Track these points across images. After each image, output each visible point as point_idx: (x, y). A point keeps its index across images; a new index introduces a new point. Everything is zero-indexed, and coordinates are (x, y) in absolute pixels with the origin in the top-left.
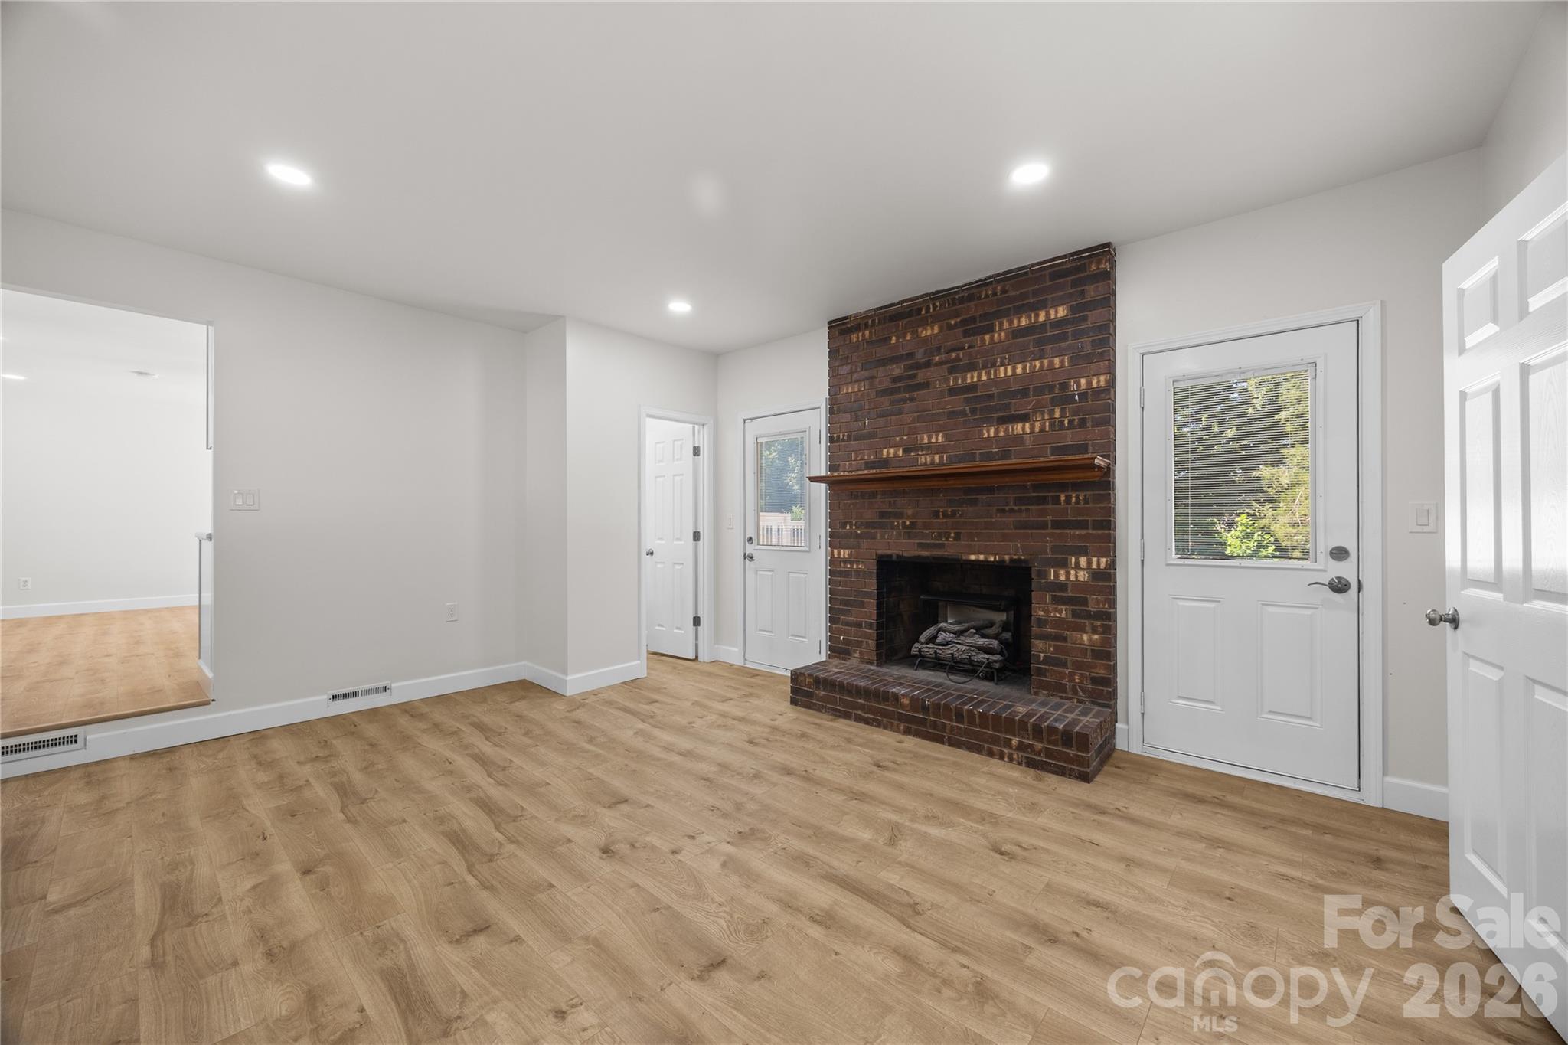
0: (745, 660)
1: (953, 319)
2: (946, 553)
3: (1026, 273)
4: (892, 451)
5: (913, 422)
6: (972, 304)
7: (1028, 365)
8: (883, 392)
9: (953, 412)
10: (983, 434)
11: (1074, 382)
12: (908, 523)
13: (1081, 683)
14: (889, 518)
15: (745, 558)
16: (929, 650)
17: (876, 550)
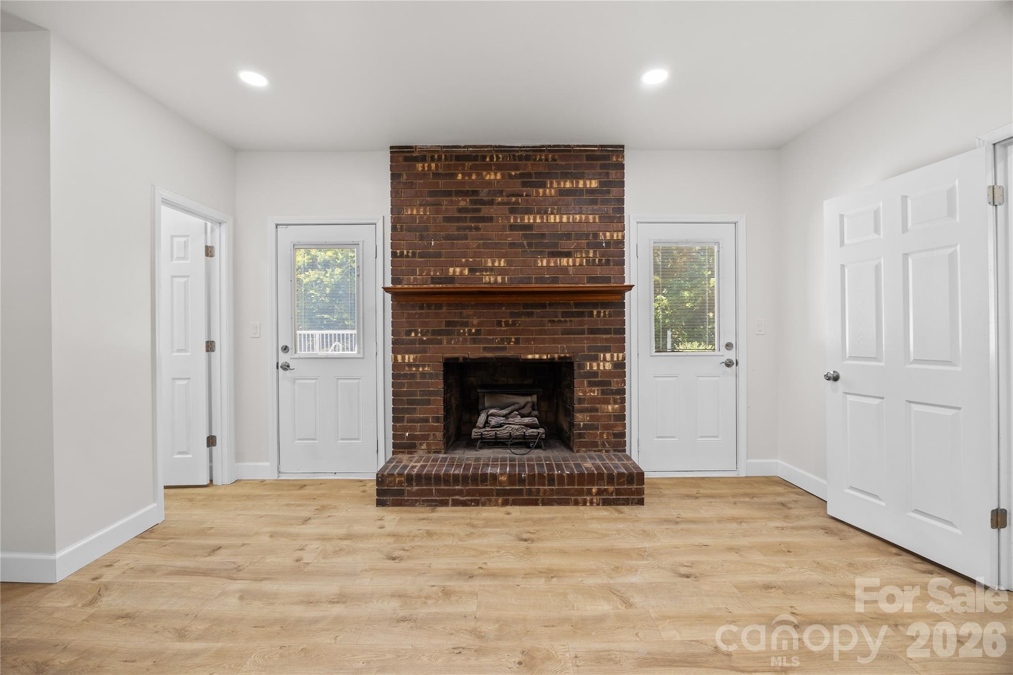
0: (279, 472)
1: (513, 170)
2: (507, 354)
3: (570, 151)
4: (458, 270)
5: (478, 247)
6: (529, 163)
7: (571, 217)
8: (448, 219)
9: (514, 244)
10: (538, 264)
11: (603, 234)
12: (473, 331)
13: (608, 438)
14: (455, 326)
15: (278, 368)
16: (489, 433)
17: (443, 354)
